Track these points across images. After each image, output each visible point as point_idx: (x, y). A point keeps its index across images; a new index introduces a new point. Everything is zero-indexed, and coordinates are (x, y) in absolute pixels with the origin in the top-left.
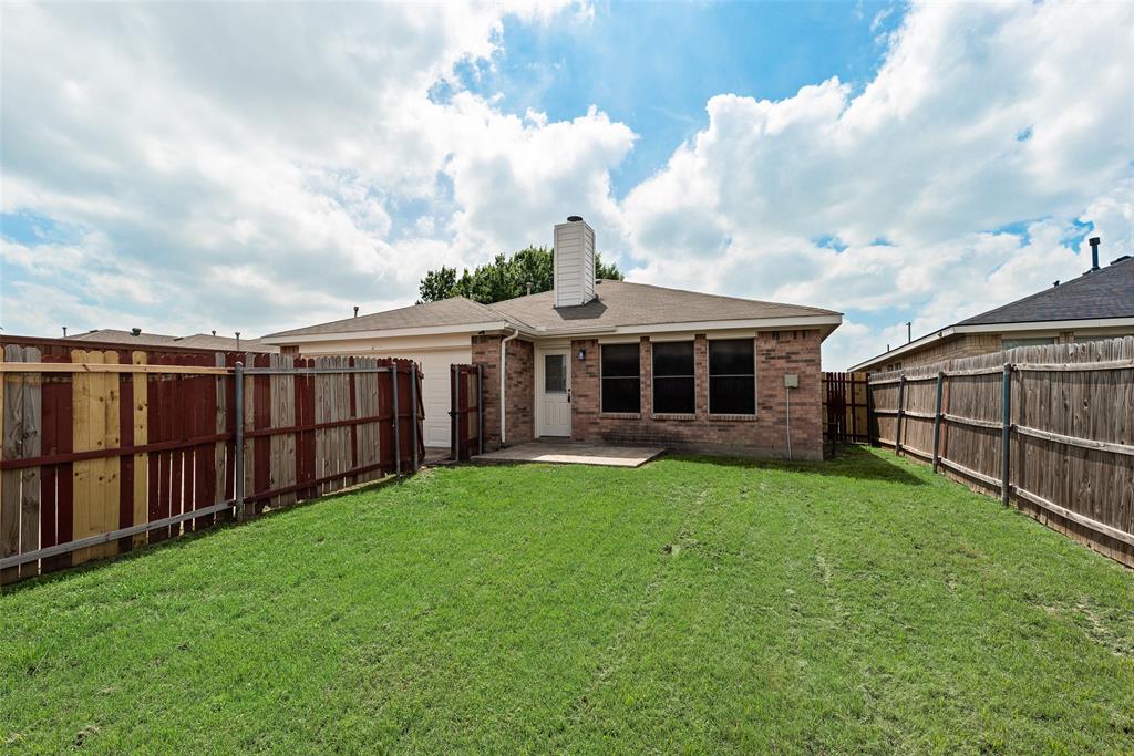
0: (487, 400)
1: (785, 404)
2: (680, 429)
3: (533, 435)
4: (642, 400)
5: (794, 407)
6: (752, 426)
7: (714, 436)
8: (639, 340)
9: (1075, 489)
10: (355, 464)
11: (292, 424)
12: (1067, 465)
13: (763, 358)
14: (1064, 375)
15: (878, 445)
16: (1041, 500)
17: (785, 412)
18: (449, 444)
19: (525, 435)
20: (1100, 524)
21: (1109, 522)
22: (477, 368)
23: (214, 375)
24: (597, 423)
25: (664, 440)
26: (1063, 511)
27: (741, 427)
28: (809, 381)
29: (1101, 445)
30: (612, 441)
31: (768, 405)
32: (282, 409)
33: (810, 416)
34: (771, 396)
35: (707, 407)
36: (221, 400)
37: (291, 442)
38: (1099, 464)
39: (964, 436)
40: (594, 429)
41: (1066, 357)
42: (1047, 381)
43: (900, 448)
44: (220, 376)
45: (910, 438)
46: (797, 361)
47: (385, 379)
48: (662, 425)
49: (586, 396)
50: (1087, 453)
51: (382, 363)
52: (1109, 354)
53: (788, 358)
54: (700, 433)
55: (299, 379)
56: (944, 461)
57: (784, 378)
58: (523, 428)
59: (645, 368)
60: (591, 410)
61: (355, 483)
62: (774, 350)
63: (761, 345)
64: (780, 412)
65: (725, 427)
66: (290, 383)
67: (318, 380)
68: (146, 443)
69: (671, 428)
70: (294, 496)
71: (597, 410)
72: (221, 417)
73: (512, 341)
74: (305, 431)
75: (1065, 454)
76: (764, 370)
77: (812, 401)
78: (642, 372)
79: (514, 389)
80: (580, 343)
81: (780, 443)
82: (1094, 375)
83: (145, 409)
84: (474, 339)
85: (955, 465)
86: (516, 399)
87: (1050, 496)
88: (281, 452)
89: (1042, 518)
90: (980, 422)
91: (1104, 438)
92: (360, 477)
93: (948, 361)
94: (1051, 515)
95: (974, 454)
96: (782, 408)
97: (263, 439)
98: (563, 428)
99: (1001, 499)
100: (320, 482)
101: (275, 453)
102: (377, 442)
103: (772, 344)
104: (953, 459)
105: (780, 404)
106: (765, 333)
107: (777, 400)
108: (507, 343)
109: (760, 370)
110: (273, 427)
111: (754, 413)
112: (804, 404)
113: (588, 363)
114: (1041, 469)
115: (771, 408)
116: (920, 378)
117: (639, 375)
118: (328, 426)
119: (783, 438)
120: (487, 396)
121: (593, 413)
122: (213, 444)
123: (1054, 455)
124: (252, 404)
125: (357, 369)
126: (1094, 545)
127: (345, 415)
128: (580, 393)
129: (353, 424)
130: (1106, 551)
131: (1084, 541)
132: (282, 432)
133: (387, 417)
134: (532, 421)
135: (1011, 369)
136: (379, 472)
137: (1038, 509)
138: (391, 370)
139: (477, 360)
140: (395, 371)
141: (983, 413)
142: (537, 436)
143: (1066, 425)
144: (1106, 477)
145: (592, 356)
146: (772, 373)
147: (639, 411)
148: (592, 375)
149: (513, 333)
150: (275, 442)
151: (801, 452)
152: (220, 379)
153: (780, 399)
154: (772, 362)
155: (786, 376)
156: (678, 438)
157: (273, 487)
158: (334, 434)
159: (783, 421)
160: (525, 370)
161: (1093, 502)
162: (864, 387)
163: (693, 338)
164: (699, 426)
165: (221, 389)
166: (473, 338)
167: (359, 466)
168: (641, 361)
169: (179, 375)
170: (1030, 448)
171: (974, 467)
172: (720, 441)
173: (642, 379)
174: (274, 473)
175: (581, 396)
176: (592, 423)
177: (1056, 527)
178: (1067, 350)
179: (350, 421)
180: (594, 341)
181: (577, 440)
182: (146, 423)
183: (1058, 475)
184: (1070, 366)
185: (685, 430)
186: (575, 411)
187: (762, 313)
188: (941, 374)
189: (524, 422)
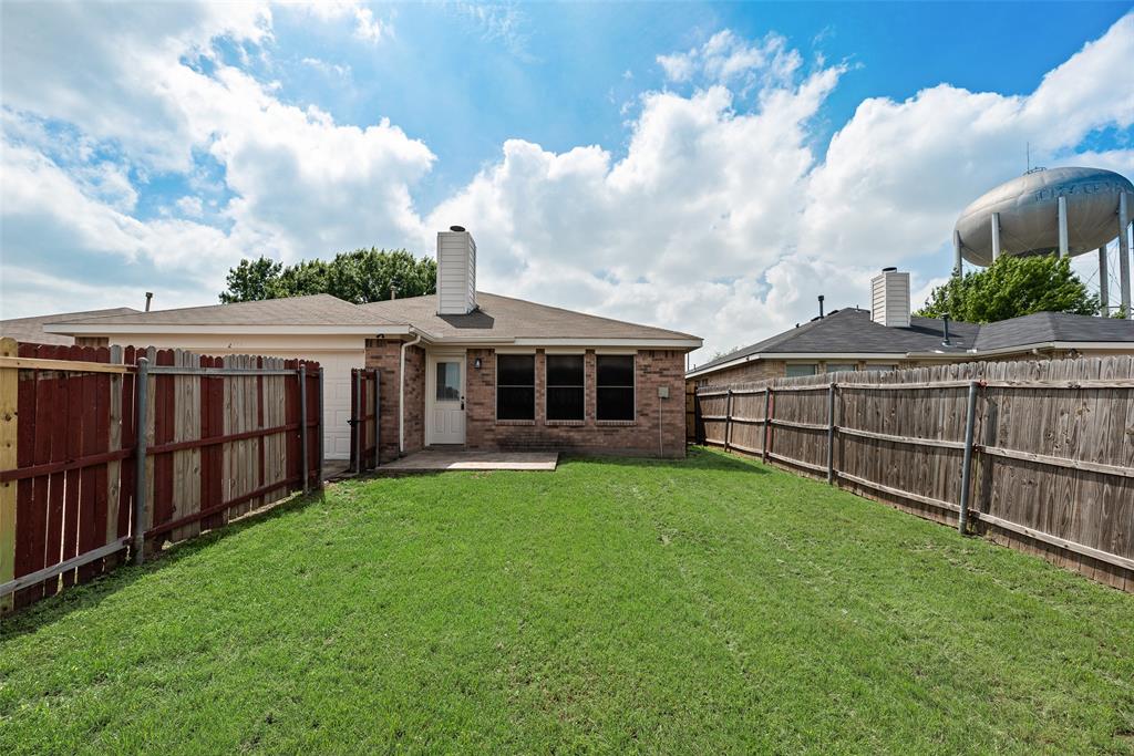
0: (384, 407)
1: (658, 411)
2: (572, 434)
3: (423, 444)
4: (536, 407)
5: (664, 414)
6: (632, 431)
7: (601, 439)
8: (534, 352)
9: (885, 468)
10: (262, 483)
11: (197, 436)
12: (879, 454)
13: (642, 372)
14: (877, 392)
15: (707, 444)
16: (858, 479)
17: (658, 418)
18: (347, 456)
19: (417, 443)
20: (904, 492)
21: (910, 490)
22: (375, 373)
23: (109, 373)
24: (492, 430)
25: (556, 444)
26: (877, 486)
27: (623, 431)
28: (676, 392)
29: (906, 439)
30: (507, 447)
31: (645, 412)
32: (187, 417)
33: (677, 422)
34: (647, 405)
35: (595, 414)
36: (116, 407)
37: (196, 459)
38: (903, 452)
39: (789, 436)
40: (489, 436)
41: (879, 380)
42: (863, 396)
43: (728, 446)
44: (116, 376)
45: (736, 437)
46: (667, 376)
47: (292, 383)
48: (555, 430)
49: (482, 404)
50: (894, 445)
51: (290, 364)
52: (910, 378)
53: (661, 373)
54: (588, 437)
55: (206, 380)
56: (771, 454)
57: (658, 390)
58: (416, 436)
59: (539, 378)
60: (487, 417)
61: (262, 504)
62: (650, 366)
63: (640, 361)
64: (654, 418)
65: (611, 431)
66: (196, 386)
67: (226, 382)
68: (15, 468)
69: (563, 434)
70: (198, 525)
71: (492, 417)
72: (115, 429)
73: (413, 346)
74: (211, 446)
75: (877, 446)
76: (642, 382)
77: (678, 409)
78: (537, 381)
79: (409, 396)
80: (475, 353)
81: (652, 445)
82: (899, 392)
83: (15, 419)
84: (369, 342)
85: (781, 457)
86: (411, 407)
87: (866, 475)
88: (184, 472)
89: (859, 492)
90: (805, 425)
91: (906, 434)
92: (267, 497)
93: (772, 379)
94: (866, 489)
95: (798, 449)
96: (656, 415)
97: (164, 457)
98: (456, 435)
99: (827, 480)
100: (225, 507)
101: (179, 473)
102: (284, 456)
103: (648, 361)
104: (779, 452)
105: (654, 412)
106: (643, 351)
107: (652, 409)
108: (408, 348)
109: (638, 382)
110: (177, 440)
111: (632, 419)
112: (672, 412)
113: (484, 372)
114: (857, 458)
115: (647, 415)
116: (747, 391)
117: (533, 384)
118: (235, 438)
119: (657, 440)
120: (383, 402)
121: (488, 420)
122: (104, 465)
123: (868, 448)
124: (153, 411)
125: (265, 371)
126: (899, 507)
127: (253, 426)
128: (476, 401)
129: (260, 436)
130: (909, 510)
131: (892, 505)
132: (187, 446)
133: (294, 426)
134: (422, 429)
135: (834, 386)
136: (285, 490)
137: (855, 485)
138: (300, 372)
139: (372, 365)
140: (304, 375)
141: (806, 419)
142: (427, 444)
143: (878, 427)
144: (908, 461)
145: (488, 365)
146: (648, 385)
147: (533, 418)
148: (488, 384)
149: (415, 338)
150: (178, 459)
151: (669, 451)
152: (115, 379)
153: (654, 407)
154: (649, 376)
155: (660, 388)
156: (570, 443)
157: (176, 516)
158: (241, 447)
159: (657, 426)
160: (417, 376)
161: (898, 478)
162: (693, 397)
163: (583, 352)
164: (587, 431)
165: (116, 391)
166: (367, 340)
167: (266, 485)
168: (536, 372)
169: (62, 373)
170: (848, 443)
171: (798, 458)
172: (605, 444)
173: (536, 388)
174: (177, 499)
175: (476, 404)
176: (487, 430)
177: (870, 497)
178: (879, 375)
179: (257, 432)
180: (490, 351)
181: (471, 447)
182: (15, 439)
183: (871, 459)
184: (882, 386)
185: (575, 435)
186: (470, 418)
187: (640, 334)
188: (769, 389)
189: (416, 430)
